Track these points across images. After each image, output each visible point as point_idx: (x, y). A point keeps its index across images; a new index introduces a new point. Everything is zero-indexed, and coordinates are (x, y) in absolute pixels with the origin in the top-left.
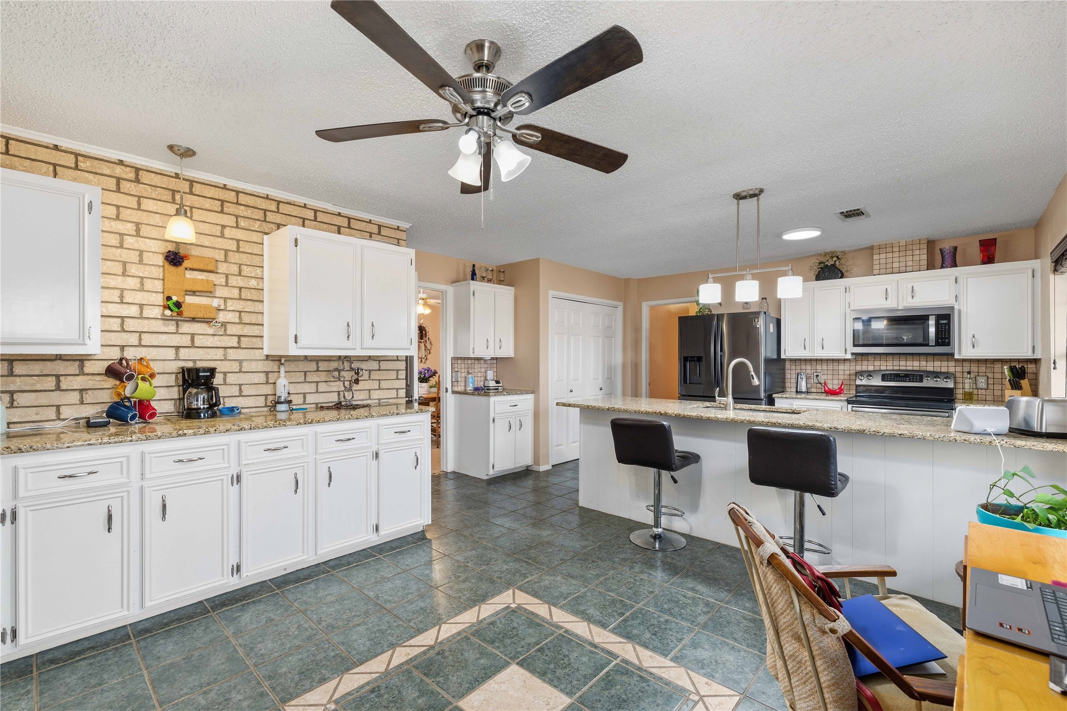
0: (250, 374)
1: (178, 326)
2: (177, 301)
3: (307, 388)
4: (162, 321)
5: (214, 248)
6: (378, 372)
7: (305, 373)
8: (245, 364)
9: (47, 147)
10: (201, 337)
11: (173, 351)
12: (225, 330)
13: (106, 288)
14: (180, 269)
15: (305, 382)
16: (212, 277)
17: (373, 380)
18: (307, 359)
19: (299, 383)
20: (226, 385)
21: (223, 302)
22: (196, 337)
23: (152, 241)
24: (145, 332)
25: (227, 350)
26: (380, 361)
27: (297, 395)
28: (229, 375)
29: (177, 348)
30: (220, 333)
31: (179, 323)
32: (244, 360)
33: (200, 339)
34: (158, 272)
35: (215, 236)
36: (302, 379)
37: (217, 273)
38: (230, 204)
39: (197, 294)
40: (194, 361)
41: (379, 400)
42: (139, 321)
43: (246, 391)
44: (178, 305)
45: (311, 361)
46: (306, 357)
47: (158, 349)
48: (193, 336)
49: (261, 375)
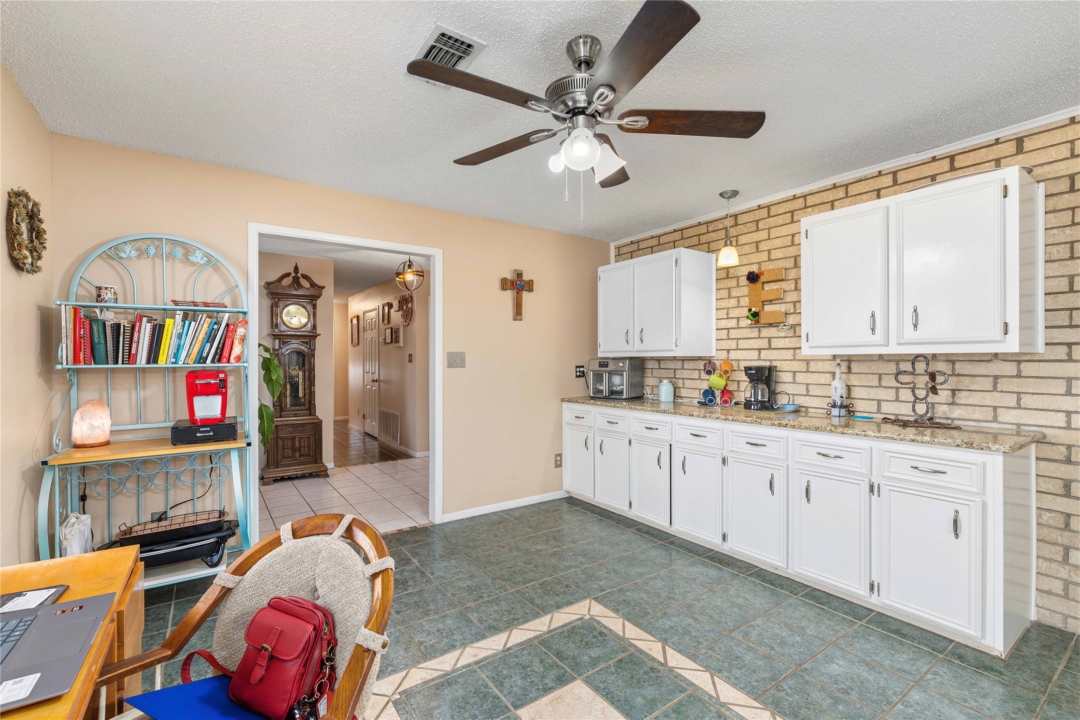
0: (817, 374)
1: (760, 331)
2: (755, 312)
3: (881, 394)
4: (749, 329)
5: (786, 258)
6: (1016, 380)
7: (880, 375)
8: (812, 364)
9: (696, 226)
10: (775, 339)
11: (756, 352)
12: (795, 332)
13: (720, 309)
14: (759, 285)
15: (880, 386)
16: (784, 285)
17: (1002, 392)
18: (883, 358)
19: (872, 387)
20: (795, 383)
21: (793, 306)
22: (772, 340)
23: (744, 267)
24: (741, 339)
25: (797, 350)
26: (1019, 362)
27: (869, 401)
28: (798, 374)
29: (760, 350)
30: (790, 335)
31: (761, 329)
32: (811, 360)
33: (775, 342)
34: (745, 291)
35: (787, 246)
36: (876, 383)
37: (788, 280)
38: (798, 211)
39: (773, 302)
40: (771, 361)
41: (1018, 425)
42: (737, 330)
43: (813, 390)
44: (756, 315)
45: (889, 361)
46: (881, 356)
47: (748, 351)
48: (770, 339)
49: (827, 375)
